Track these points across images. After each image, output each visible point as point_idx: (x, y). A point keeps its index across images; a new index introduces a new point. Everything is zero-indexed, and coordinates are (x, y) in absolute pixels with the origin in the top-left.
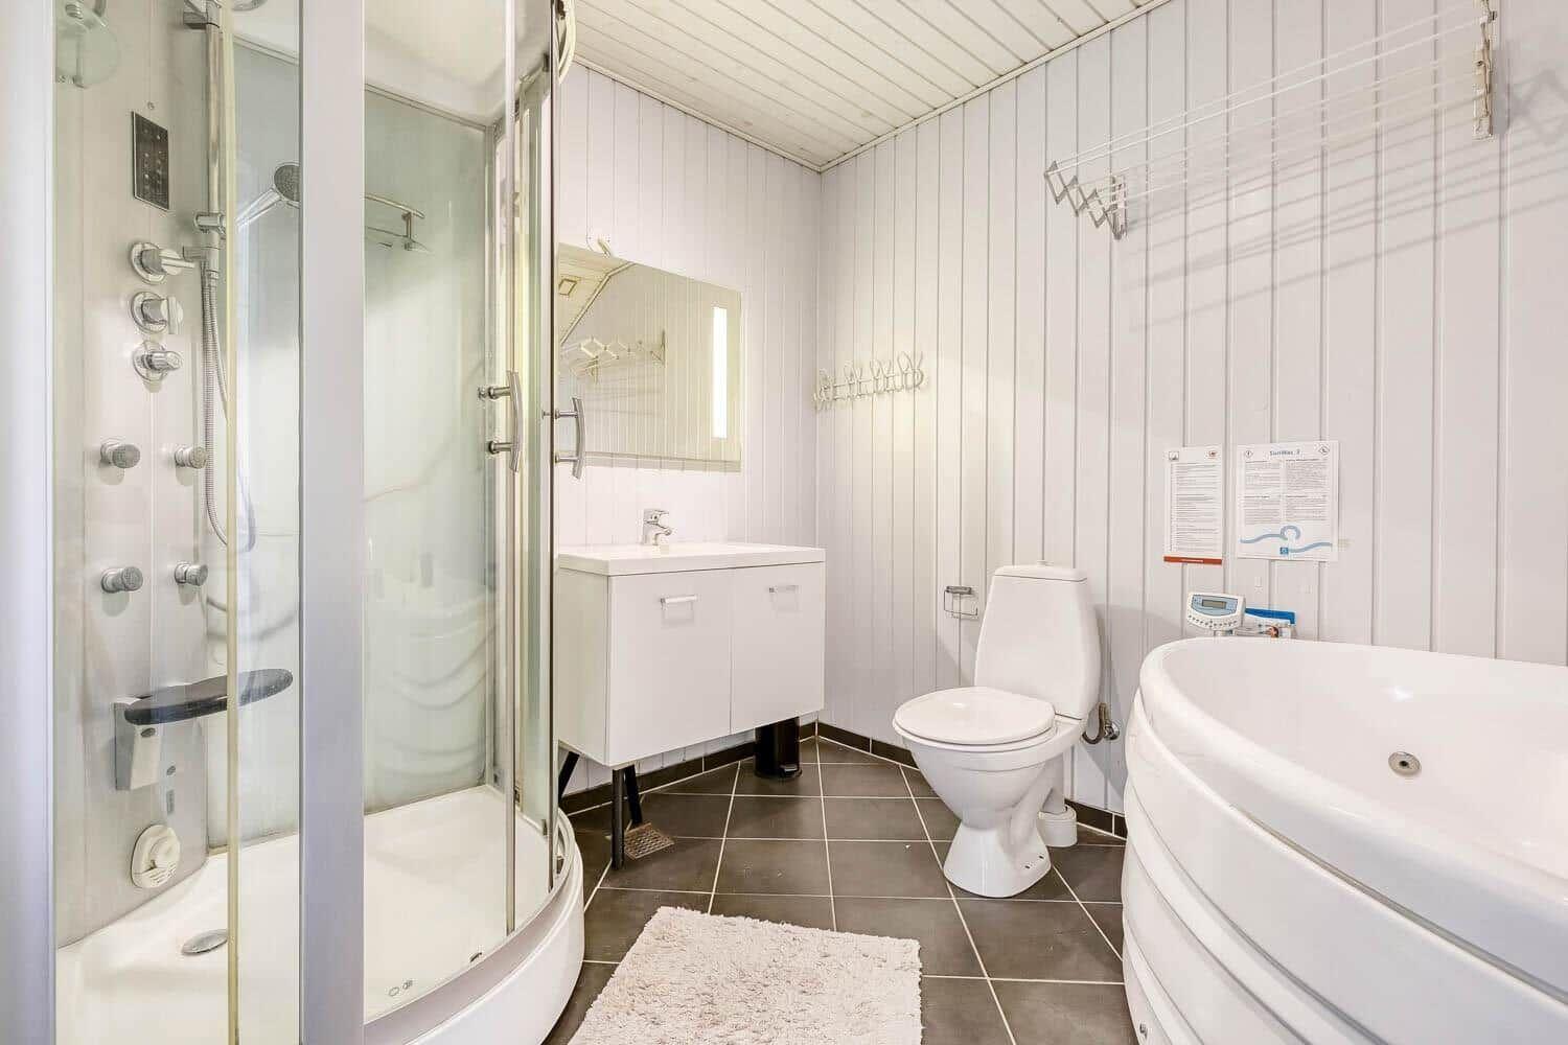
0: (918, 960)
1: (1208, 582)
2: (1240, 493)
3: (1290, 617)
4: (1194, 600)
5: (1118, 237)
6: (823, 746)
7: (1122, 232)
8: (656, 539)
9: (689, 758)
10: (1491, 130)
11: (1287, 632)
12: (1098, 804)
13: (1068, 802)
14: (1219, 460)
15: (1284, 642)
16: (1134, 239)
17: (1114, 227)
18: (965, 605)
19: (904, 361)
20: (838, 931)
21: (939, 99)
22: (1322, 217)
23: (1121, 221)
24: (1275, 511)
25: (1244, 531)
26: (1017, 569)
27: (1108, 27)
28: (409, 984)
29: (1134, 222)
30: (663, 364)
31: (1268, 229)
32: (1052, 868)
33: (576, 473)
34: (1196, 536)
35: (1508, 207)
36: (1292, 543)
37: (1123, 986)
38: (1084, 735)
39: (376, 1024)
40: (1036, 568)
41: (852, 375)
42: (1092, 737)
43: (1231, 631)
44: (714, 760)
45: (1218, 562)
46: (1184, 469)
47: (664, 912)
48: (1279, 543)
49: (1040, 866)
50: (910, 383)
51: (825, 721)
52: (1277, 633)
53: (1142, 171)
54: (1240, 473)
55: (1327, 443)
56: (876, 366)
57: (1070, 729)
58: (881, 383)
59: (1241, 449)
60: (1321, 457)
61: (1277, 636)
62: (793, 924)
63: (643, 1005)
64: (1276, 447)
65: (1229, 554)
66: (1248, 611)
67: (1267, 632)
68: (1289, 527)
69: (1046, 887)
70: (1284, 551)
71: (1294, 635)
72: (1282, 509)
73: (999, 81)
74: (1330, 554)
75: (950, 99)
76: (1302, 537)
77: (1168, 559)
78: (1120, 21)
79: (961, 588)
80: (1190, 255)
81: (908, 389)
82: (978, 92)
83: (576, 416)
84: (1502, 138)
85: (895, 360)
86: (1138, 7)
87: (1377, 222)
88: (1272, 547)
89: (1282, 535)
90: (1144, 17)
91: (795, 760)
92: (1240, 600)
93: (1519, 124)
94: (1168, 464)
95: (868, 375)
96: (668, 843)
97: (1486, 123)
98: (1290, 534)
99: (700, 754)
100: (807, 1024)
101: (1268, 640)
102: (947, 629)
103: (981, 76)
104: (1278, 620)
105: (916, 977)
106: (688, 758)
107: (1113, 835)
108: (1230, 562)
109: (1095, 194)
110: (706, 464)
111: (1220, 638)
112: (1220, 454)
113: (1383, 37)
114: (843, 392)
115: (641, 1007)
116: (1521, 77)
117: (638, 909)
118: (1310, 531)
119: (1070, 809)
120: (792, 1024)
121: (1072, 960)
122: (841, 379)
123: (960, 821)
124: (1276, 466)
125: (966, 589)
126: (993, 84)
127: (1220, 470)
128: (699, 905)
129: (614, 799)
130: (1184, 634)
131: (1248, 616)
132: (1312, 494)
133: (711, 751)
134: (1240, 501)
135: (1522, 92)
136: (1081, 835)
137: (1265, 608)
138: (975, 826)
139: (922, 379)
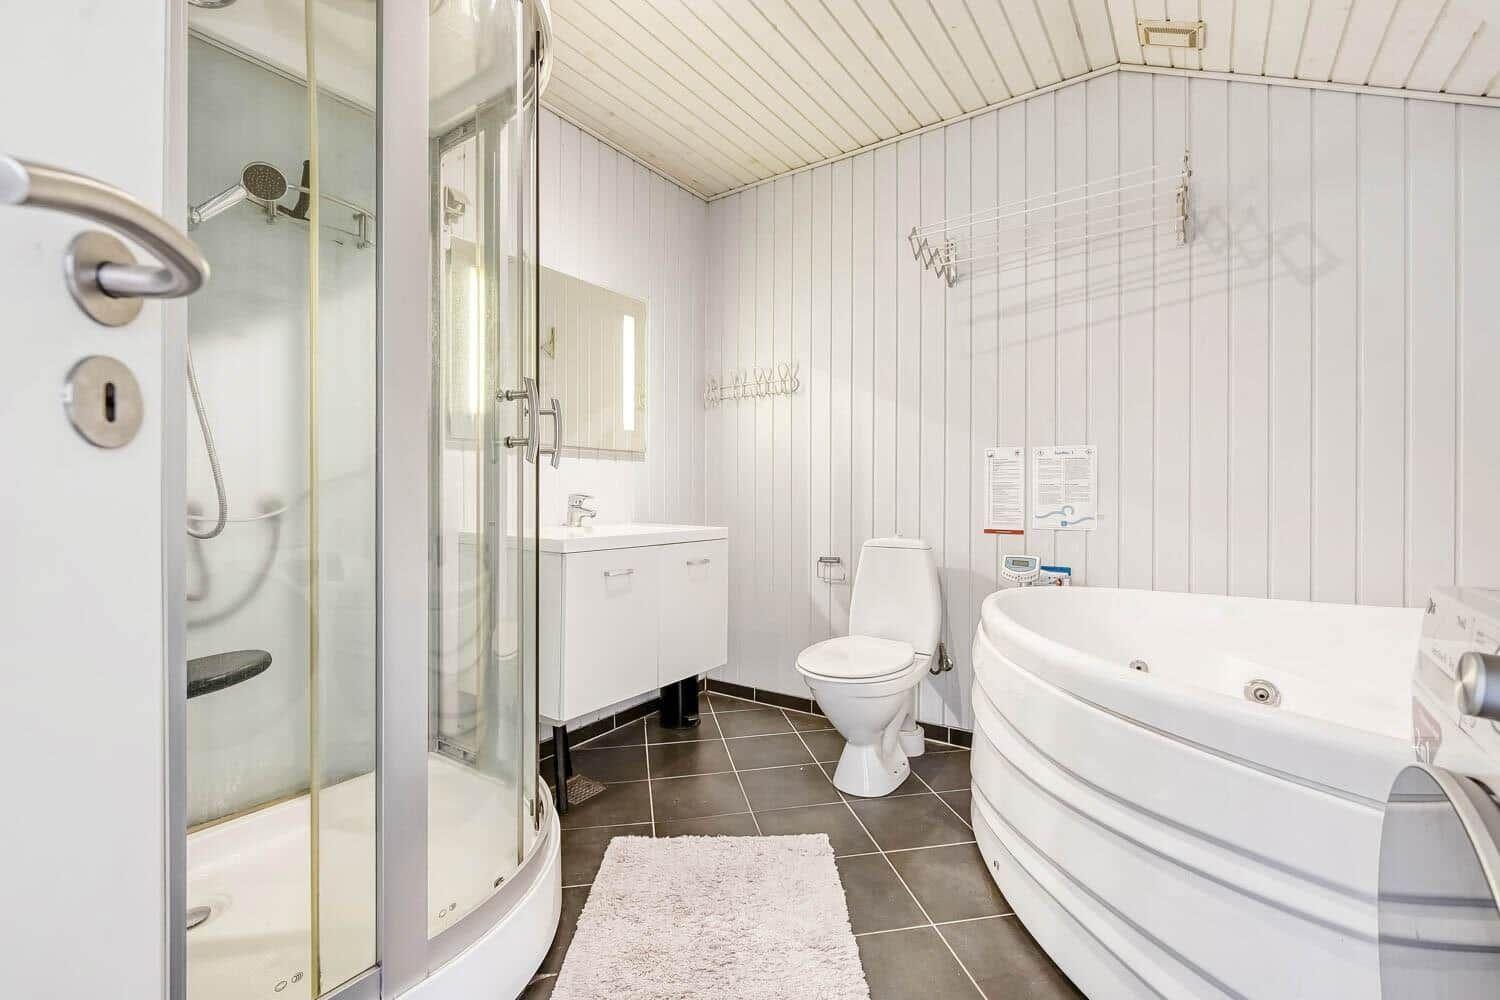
0: (830, 847)
1: (1013, 547)
2: (1036, 482)
3: (1068, 570)
4: (1007, 561)
5: (951, 285)
6: (714, 699)
7: (954, 281)
8: (580, 521)
9: (603, 716)
10: (1185, 240)
11: (1066, 581)
12: (938, 722)
13: (917, 723)
14: (1021, 459)
15: (1065, 588)
16: (962, 287)
17: (948, 277)
18: (835, 571)
19: (783, 371)
20: (764, 835)
21: (812, 156)
22: (1087, 287)
23: (953, 274)
24: (1058, 495)
25: (1038, 509)
26: (876, 541)
27: (944, 124)
28: (454, 906)
29: (962, 275)
30: (553, 357)
31: (1052, 291)
32: (911, 773)
33: (554, 464)
34: (1007, 513)
35: (1194, 292)
36: (1069, 518)
37: (976, 844)
38: (931, 670)
39: (436, 939)
40: (896, 540)
41: (737, 379)
42: (935, 670)
43: (1031, 583)
44: (623, 717)
45: (1022, 532)
46: (998, 464)
47: (617, 841)
48: (1060, 518)
49: (904, 771)
50: (788, 387)
51: (712, 677)
52: (1060, 583)
53: (968, 243)
54: (1035, 467)
55: (1089, 447)
56: (758, 373)
57: (924, 664)
58: (763, 387)
59: (1036, 449)
60: (1086, 456)
61: (1060, 585)
62: (728, 836)
63: (624, 911)
64: (1060, 449)
65: (1029, 526)
66: (1043, 568)
67: (1054, 583)
68: (1068, 507)
69: (908, 786)
70: (1064, 523)
71: (1071, 584)
72: (1062, 492)
73: (860, 150)
74: (1093, 525)
75: (820, 157)
76: (1076, 511)
77: (987, 531)
78: (953, 120)
79: (830, 558)
80: (1001, 306)
81: (786, 393)
82: (844, 156)
83: (554, 414)
84: (1191, 246)
85: (776, 369)
86: (965, 113)
87: (1120, 293)
88: (1055, 522)
89: (1062, 513)
90: (969, 121)
91: (695, 711)
92: (1038, 559)
93: (1200, 238)
94: (987, 459)
95: (751, 379)
96: (601, 789)
97: (1182, 235)
98: (1068, 511)
99: (612, 713)
100: (759, 903)
101: (1055, 588)
102: (821, 594)
103: (848, 144)
104: (1060, 573)
105: (831, 858)
106: (602, 718)
107: (949, 744)
108: (1028, 532)
109: (937, 252)
110: (615, 454)
111: (1025, 589)
112: (1022, 453)
113: (1124, 175)
114: (727, 393)
115: (623, 913)
116: (1201, 207)
117: (594, 843)
118: (1081, 509)
119: (920, 728)
120: (748, 905)
121: (938, 832)
122: (728, 381)
123: (845, 741)
124: (1058, 462)
125: (835, 559)
126: (854, 153)
127: (1022, 467)
128: (645, 832)
129: (555, 752)
130: (999, 588)
131: (1042, 571)
132: (1082, 483)
133: (621, 710)
134: (1035, 487)
135: (1201, 217)
136: (928, 746)
137: (1052, 565)
138: (859, 744)
139: (798, 385)
